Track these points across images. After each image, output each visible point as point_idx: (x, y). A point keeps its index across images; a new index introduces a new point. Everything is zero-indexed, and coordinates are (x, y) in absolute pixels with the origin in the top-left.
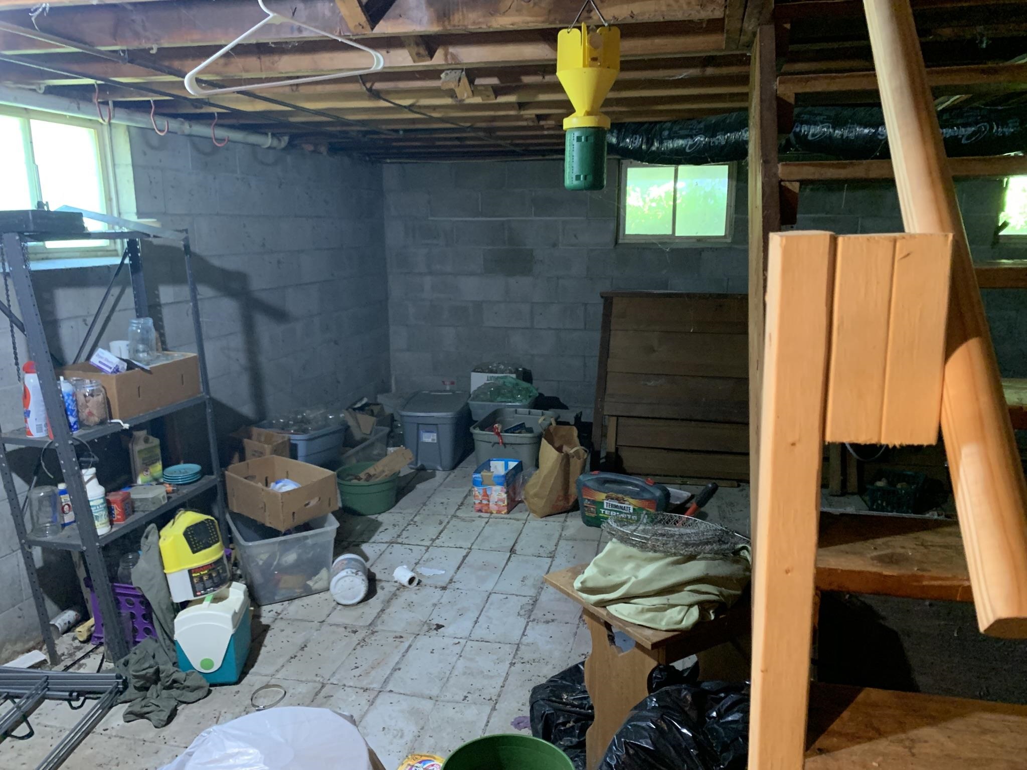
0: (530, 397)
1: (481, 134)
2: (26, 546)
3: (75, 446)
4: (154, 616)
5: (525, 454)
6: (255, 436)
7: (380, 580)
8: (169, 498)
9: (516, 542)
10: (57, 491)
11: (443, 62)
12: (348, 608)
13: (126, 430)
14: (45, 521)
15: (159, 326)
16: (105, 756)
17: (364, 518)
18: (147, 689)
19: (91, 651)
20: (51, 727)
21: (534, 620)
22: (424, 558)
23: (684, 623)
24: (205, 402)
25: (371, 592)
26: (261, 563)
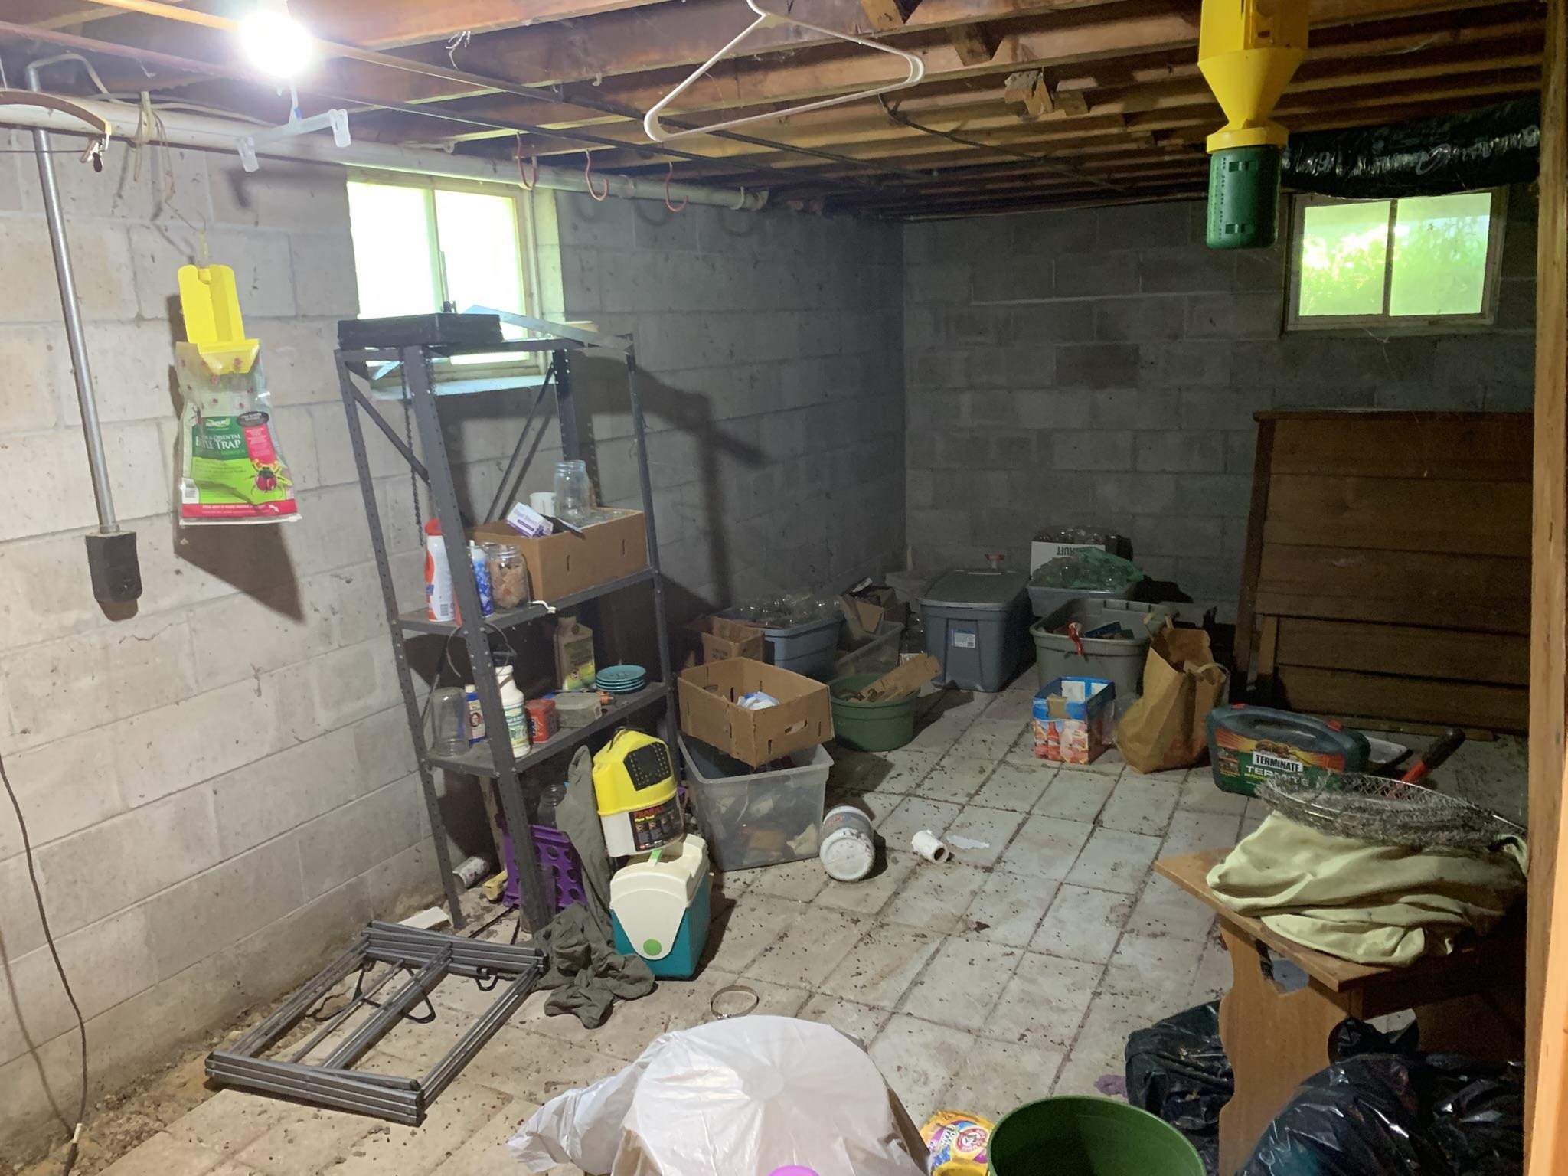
0: (1128, 581)
1: (1061, 168)
2: (425, 768)
3: (489, 635)
4: (583, 873)
5: (1120, 671)
6: (715, 630)
7: (892, 850)
8: (604, 711)
9: (1103, 808)
10: (464, 695)
11: (1009, 61)
12: (844, 886)
13: (551, 614)
14: (449, 733)
15: (592, 472)
16: (522, 1058)
17: (867, 756)
18: (575, 974)
19: (503, 915)
20: (456, 1010)
21: (1132, 931)
22: (958, 822)
23: (1397, 954)
24: (652, 580)
25: (879, 865)
26: (723, 810)
